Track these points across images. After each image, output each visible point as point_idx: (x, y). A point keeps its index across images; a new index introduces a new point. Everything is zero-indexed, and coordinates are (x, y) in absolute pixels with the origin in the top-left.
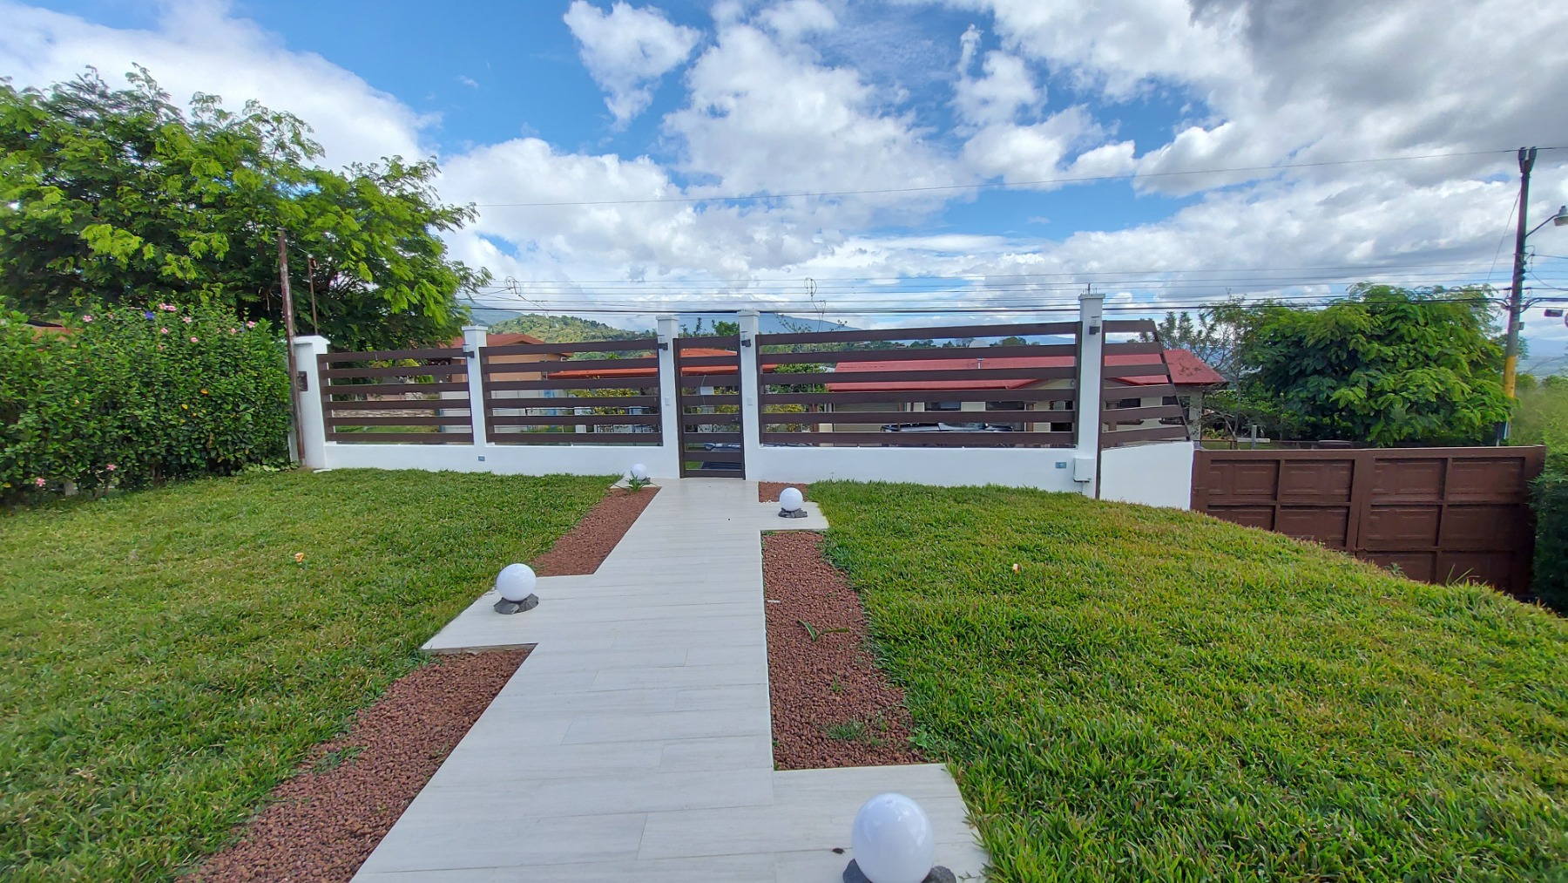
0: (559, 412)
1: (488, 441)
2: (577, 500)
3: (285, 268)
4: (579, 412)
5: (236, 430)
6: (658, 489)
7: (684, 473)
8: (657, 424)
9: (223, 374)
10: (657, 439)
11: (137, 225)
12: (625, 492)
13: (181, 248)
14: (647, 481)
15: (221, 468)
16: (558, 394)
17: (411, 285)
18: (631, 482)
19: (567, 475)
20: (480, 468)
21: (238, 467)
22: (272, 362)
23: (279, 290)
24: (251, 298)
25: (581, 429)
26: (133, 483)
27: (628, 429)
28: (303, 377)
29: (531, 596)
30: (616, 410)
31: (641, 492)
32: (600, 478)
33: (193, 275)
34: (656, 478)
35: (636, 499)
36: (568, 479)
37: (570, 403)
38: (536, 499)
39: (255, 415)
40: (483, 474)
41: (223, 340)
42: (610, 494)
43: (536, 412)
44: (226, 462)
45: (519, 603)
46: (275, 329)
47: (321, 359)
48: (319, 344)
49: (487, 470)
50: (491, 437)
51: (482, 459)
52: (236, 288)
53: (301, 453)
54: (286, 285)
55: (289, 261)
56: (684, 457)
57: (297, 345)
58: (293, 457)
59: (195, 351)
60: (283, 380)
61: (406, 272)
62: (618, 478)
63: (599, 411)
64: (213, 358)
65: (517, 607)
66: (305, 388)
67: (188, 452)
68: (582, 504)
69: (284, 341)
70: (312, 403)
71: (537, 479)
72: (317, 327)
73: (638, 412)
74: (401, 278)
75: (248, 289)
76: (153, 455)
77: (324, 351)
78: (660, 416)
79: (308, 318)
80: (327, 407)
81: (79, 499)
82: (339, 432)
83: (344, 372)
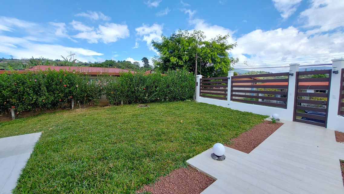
0: (255, 95)
1: (231, 100)
2: (252, 122)
3: (196, 62)
4: (260, 95)
5: (185, 93)
6: (282, 124)
7: (295, 120)
8: (286, 101)
9: (184, 82)
10: (285, 107)
11: (177, 56)
12: (269, 123)
13: (182, 60)
14: (278, 120)
15: (183, 100)
16: (255, 89)
17: (220, 63)
18: (272, 119)
19: (251, 113)
20: (228, 107)
21: (185, 100)
22: (192, 80)
23: (195, 66)
24: (191, 68)
25: (260, 100)
26: (170, 101)
27: (275, 101)
28: (197, 83)
29: (223, 155)
30: (272, 95)
31: (275, 124)
32: (261, 116)
33: (182, 64)
34: (282, 119)
35: (273, 126)
36: (251, 114)
37: (258, 92)
38: (239, 119)
39: (188, 90)
40: (229, 108)
41: (185, 76)
42: (264, 122)
43: (248, 94)
44: (183, 98)
45: (218, 157)
46: (193, 74)
47: (201, 79)
48: (200, 76)
49: (230, 108)
50: (232, 99)
51: (229, 105)
52: (188, 66)
53: (195, 98)
54: (196, 65)
55: (197, 60)
56: (295, 114)
57: (197, 77)
58: (194, 99)
59: (181, 78)
60: (193, 84)
61: (219, 60)
62: (267, 117)
63: (266, 95)
64: (183, 79)
65: (217, 158)
66: (197, 85)
67: (178, 96)
68: (253, 123)
69: (195, 76)
70: (198, 88)
71: (242, 112)
72: (201, 73)
73: (279, 96)
74: (218, 62)
75: (191, 66)
76: (173, 96)
77: (201, 78)
78: (287, 99)
79: (200, 72)
80: (200, 89)
81: (164, 102)
82: (203, 95)
83: (206, 82)
